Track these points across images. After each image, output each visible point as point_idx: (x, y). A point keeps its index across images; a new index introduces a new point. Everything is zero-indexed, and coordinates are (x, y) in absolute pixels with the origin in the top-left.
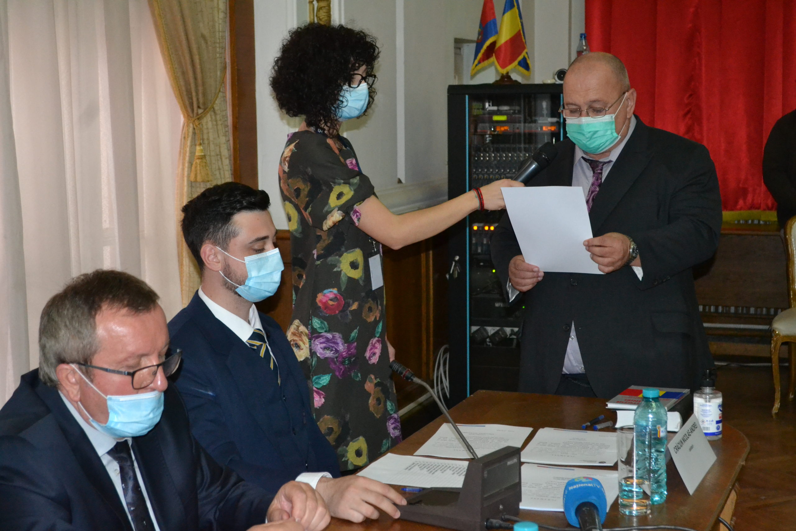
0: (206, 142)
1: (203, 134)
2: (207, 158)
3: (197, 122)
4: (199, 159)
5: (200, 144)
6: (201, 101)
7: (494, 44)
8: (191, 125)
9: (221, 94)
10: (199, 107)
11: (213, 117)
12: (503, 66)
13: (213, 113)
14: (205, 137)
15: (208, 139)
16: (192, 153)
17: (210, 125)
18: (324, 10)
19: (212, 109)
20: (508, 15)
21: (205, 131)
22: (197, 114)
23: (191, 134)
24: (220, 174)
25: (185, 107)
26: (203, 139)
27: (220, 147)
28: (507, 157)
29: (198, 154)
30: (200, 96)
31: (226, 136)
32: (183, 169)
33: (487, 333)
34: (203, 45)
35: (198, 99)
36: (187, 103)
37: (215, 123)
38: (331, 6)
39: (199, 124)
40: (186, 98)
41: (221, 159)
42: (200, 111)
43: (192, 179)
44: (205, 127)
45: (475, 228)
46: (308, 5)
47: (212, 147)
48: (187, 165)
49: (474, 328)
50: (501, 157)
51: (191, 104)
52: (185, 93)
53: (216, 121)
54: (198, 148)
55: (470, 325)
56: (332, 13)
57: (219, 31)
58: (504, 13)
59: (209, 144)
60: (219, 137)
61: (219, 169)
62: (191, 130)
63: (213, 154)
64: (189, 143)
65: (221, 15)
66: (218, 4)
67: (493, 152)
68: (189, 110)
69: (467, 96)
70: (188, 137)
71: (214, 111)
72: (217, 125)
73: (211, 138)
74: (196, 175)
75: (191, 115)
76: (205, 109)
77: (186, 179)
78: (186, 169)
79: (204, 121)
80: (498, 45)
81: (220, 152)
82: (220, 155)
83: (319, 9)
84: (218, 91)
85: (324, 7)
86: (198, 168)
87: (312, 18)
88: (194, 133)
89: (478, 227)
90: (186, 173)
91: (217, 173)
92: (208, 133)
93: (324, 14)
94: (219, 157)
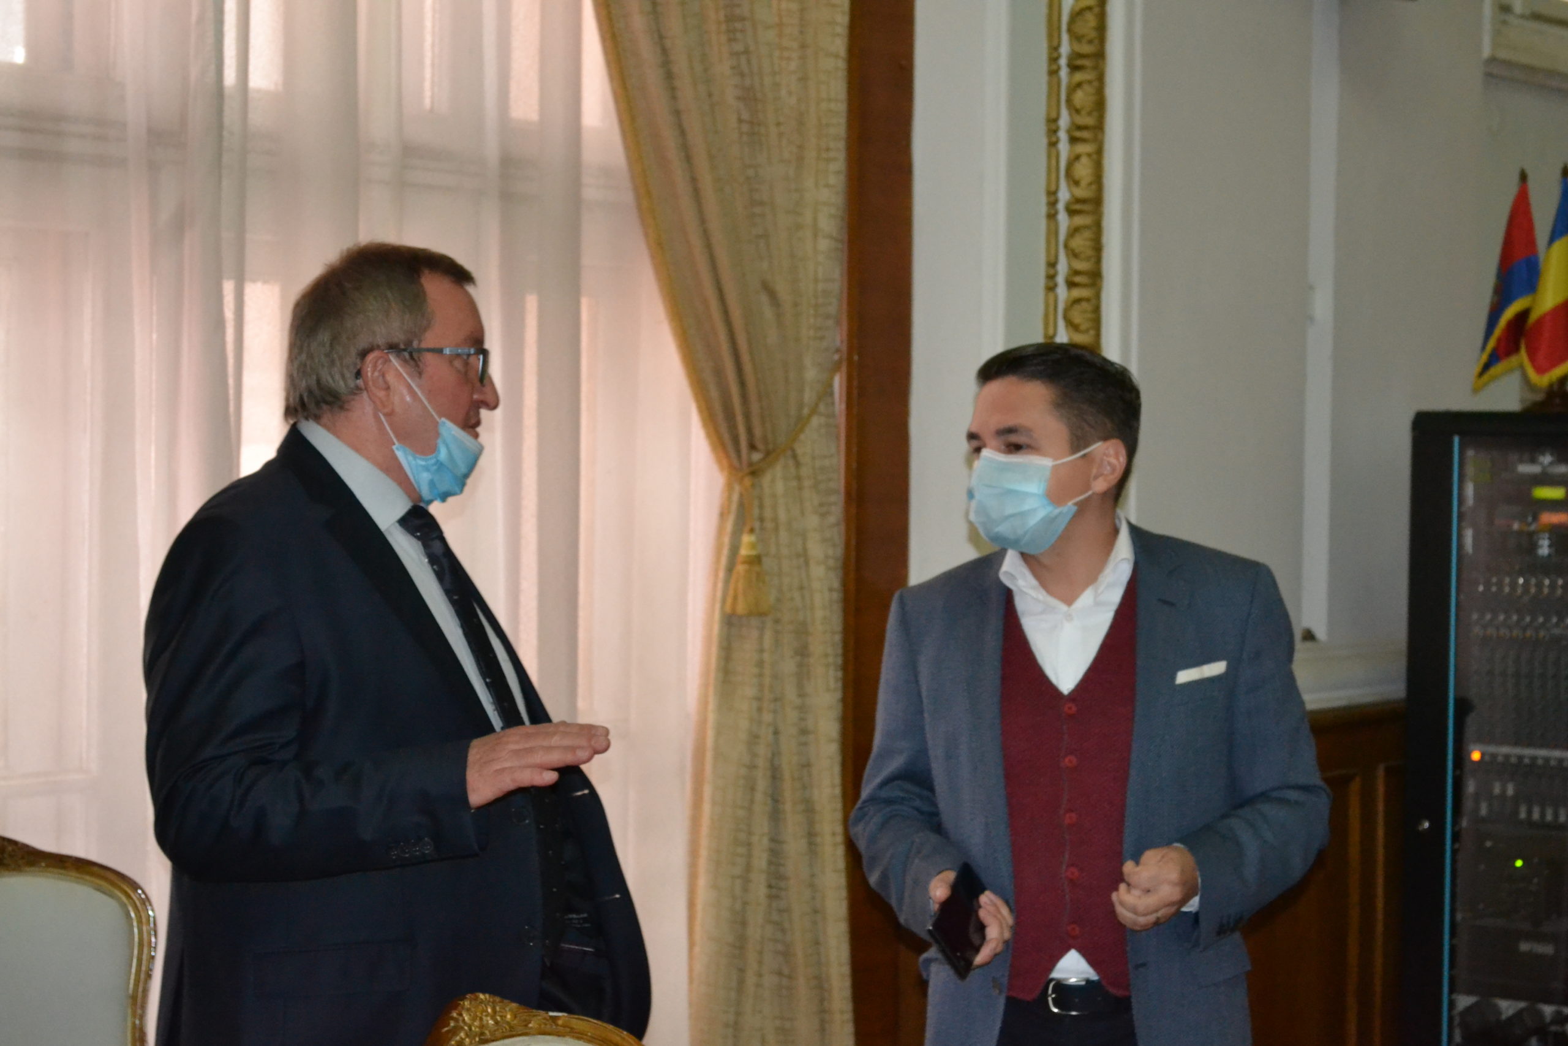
0: (769, 525)
1: (761, 507)
2: (768, 563)
3: (748, 481)
4: (744, 562)
5: (752, 531)
6: (758, 432)
7: (1523, 315)
8: (737, 488)
9: (815, 421)
10: (752, 447)
11: (792, 470)
12: (1541, 370)
13: (791, 463)
14: (768, 513)
15: (775, 520)
16: (734, 549)
17: (780, 487)
18: (1087, 234)
19: (789, 453)
20: (1559, 246)
21: (768, 502)
22: (750, 464)
23: (734, 506)
24: (803, 597)
25: (723, 445)
26: (761, 519)
27: (805, 540)
28: (1553, 586)
29: (744, 552)
30: (756, 422)
31: (823, 515)
32: (715, 585)
33: (1498, 1012)
34: (768, 312)
35: (750, 431)
36: (726, 437)
37: (795, 483)
38: (1105, 223)
39: (753, 486)
40: (723, 428)
41: (807, 563)
42: (756, 457)
43: (728, 609)
44: (767, 491)
45: (1476, 756)
46: (1043, 223)
47: (783, 534)
48: (722, 574)
49: (1464, 1001)
50: (1540, 585)
51: (736, 440)
52: (720, 416)
53: (799, 478)
54: (747, 539)
55: (1452, 991)
56: (1105, 240)
57: (816, 280)
58: (1552, 240)
59: (776, 529)
60: (803, 513)
61: (801, 588)
62: (735, 497)
63: (785, 551)
64: (729, 526)
65: (824, 244)
66: (815, 219)
67: (1521, 573)
68: (733, 455)
69: (1456, 440)
70: (729, 512)
71: (795, 456)
72: (800, 488)
73: (782, 516)
74: (735, 598)
75: (735, 462)
76: (768, 453)
77: (718, 606)
78: (720, 585)
79: (766, 479)
80: (1534, 317)
81: (805, 549)
82: (804, 556)
83: (1074, 231)
84: (806, 411)
85: (1086, 227)
86: (741, 586)
87: (1053, 252)
88: (741, 505)
89: (1483, 755)
90: (719, 594)
91: (796, 595)
92: (774, 507)
93: (1088, 243)
94: (802, 560)
